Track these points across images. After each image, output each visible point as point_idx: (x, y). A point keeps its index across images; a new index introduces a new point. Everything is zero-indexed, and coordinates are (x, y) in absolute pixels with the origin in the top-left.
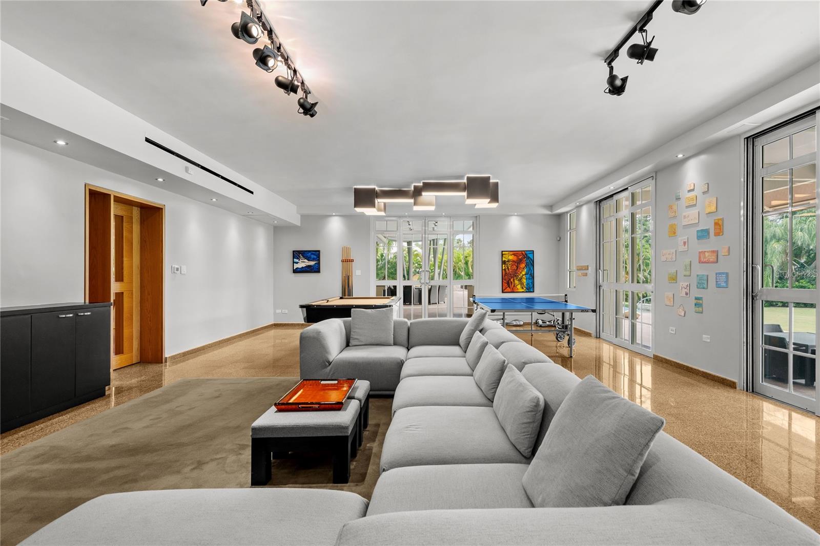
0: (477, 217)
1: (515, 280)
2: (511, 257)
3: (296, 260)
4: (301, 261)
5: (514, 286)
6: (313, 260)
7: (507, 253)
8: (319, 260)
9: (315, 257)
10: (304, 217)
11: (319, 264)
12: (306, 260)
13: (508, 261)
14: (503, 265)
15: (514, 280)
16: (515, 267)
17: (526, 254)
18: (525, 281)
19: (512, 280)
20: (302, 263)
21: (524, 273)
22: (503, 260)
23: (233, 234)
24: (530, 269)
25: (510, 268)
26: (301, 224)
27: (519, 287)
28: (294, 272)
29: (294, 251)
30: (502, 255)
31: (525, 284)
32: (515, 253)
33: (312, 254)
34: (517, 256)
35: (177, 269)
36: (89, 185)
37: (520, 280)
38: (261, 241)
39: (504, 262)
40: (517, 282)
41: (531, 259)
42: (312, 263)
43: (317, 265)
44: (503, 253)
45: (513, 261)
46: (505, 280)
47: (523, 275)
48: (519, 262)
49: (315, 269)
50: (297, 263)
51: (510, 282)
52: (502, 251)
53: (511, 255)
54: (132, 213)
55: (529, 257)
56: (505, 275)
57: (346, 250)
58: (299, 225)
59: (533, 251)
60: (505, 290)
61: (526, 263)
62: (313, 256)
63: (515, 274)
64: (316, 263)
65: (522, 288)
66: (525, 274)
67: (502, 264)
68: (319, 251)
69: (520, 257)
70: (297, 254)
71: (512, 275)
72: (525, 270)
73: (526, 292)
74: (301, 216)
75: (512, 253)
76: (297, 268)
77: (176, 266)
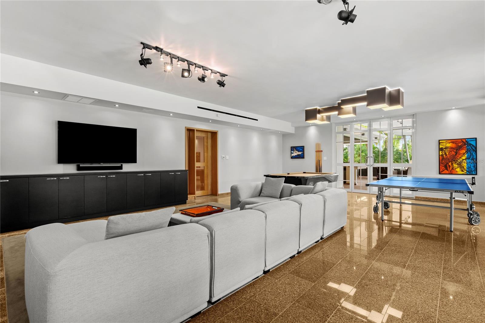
0: (414, 115)
1: (454, 164)
2: (449, 145)
3: (292, 152)
4: (295, 152)
5: (453, 169)
6: (301, 151)
7: (445, 141)
8: (304, 151)
9: (302, 150)
10: (297, 128)
11: (303, 153)
12: (297, 152)
13: (445, 148)
14: (441, 152)
15: (452, 164)
16: (453, 153)
17: (466, 142)
18: (465, 165)
19: (450, 164)
20: (296, 153)
21: (464, 158)
22: (440, 147)
23: (255, 140)
24: (471, 154)
25: (447, 153)
26: (295, 132)
27: (458, 170)
28: (291, 158)
29: (291, 147)
30: (439, 143)
31: (465, 168)
32: (453, 141)
33: (300, 148)
34: (456, 143)
35: (224, 157)
36: (187, 127)
37: (460, 165)
38: (274, 143)
39: (441, 149)
40: (455, 165)
41: (473, 146)
42: (300, 153)
43: (302, 154)
44: (440, 141)
45: (451, 148)
46: (443, 163)
47: (463, 160)
48: (459, 148)
49: (302, 157)
50: (293, 153)
51: (447, 165)
52: (439, 140)
53: (449, 143)
54: (208, 135)
55: (470, 144)
56: (442, 160)
57: (318, 145)
58: (294, 133)
59: (476, 138)
60: (442, 172)
61: (468, 149)
62: (300, 149)
63: (454, 159)
64: (302, 153)
65: (462, 171)
66: (466, 159)
67: (439, 151)
68: (303, 146)
69: (460, 144)
70: (293, 149)
71: (450, 160)
72: (466, 155)
73: (467, 174)
74: (295, 128)
75: (450, 141)
76: (293, 156)
77: (224, 156)
